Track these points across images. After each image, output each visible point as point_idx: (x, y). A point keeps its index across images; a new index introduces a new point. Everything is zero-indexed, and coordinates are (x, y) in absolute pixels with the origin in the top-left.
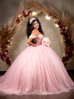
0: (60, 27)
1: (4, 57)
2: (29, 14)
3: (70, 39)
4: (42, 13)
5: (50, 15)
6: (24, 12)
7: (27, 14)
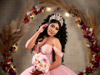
0: (83, 28)
3: (97, 44)
5: (69, 12)
6: (34, 8)
7: (38, 10)
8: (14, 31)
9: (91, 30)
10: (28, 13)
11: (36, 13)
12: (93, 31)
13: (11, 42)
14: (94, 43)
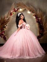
0: (36, 18)
1: (2, 36)
2: (17, 10)
3: (42, 25)
4: (25, 9)
5: (30, 11)
6: (14, 9)
7: (16, 10)
9: (40, 19)
10: (12, 11)
13: (5, 24)
14: (41, 25)
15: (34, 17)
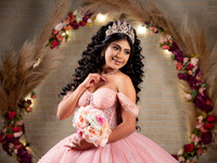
0: (176, 58)
1: (11, 146)
2: (85, 20)
4: (123, 16)
5: (147, 24)
6: (70, 15)
7: (79, 20)
8: (27, 65)
9: (194, 61)
10: (58, 27)
11: (75, 26)
12: (199, 64)
14: (201, 90)
15: (168, 53)
